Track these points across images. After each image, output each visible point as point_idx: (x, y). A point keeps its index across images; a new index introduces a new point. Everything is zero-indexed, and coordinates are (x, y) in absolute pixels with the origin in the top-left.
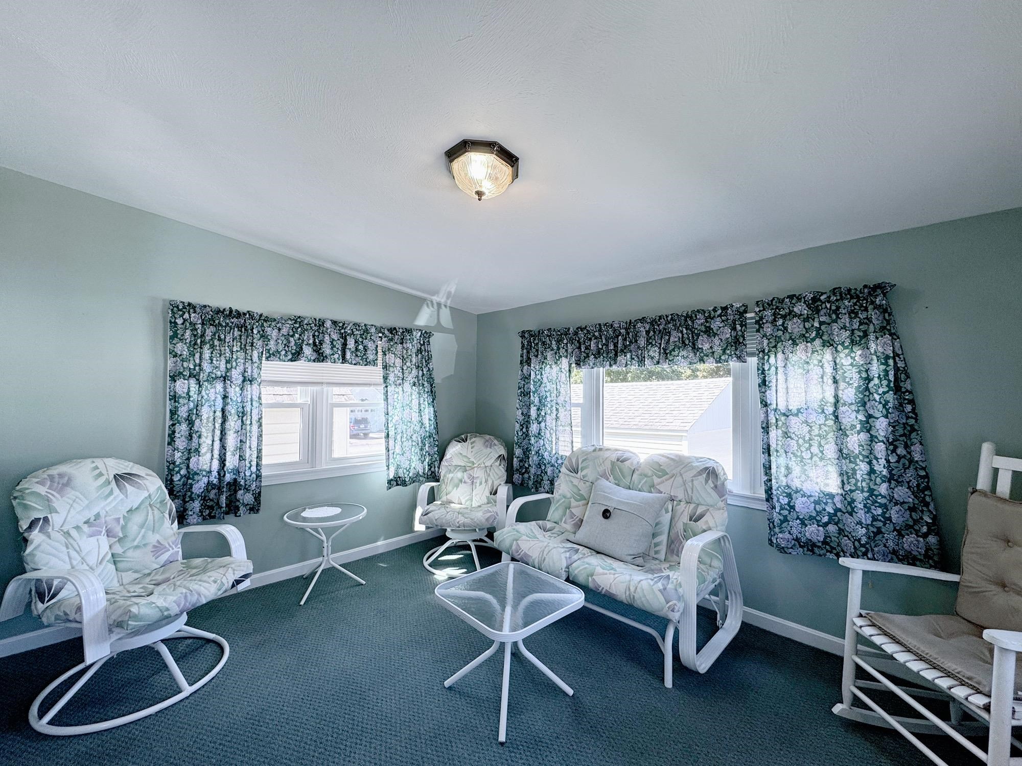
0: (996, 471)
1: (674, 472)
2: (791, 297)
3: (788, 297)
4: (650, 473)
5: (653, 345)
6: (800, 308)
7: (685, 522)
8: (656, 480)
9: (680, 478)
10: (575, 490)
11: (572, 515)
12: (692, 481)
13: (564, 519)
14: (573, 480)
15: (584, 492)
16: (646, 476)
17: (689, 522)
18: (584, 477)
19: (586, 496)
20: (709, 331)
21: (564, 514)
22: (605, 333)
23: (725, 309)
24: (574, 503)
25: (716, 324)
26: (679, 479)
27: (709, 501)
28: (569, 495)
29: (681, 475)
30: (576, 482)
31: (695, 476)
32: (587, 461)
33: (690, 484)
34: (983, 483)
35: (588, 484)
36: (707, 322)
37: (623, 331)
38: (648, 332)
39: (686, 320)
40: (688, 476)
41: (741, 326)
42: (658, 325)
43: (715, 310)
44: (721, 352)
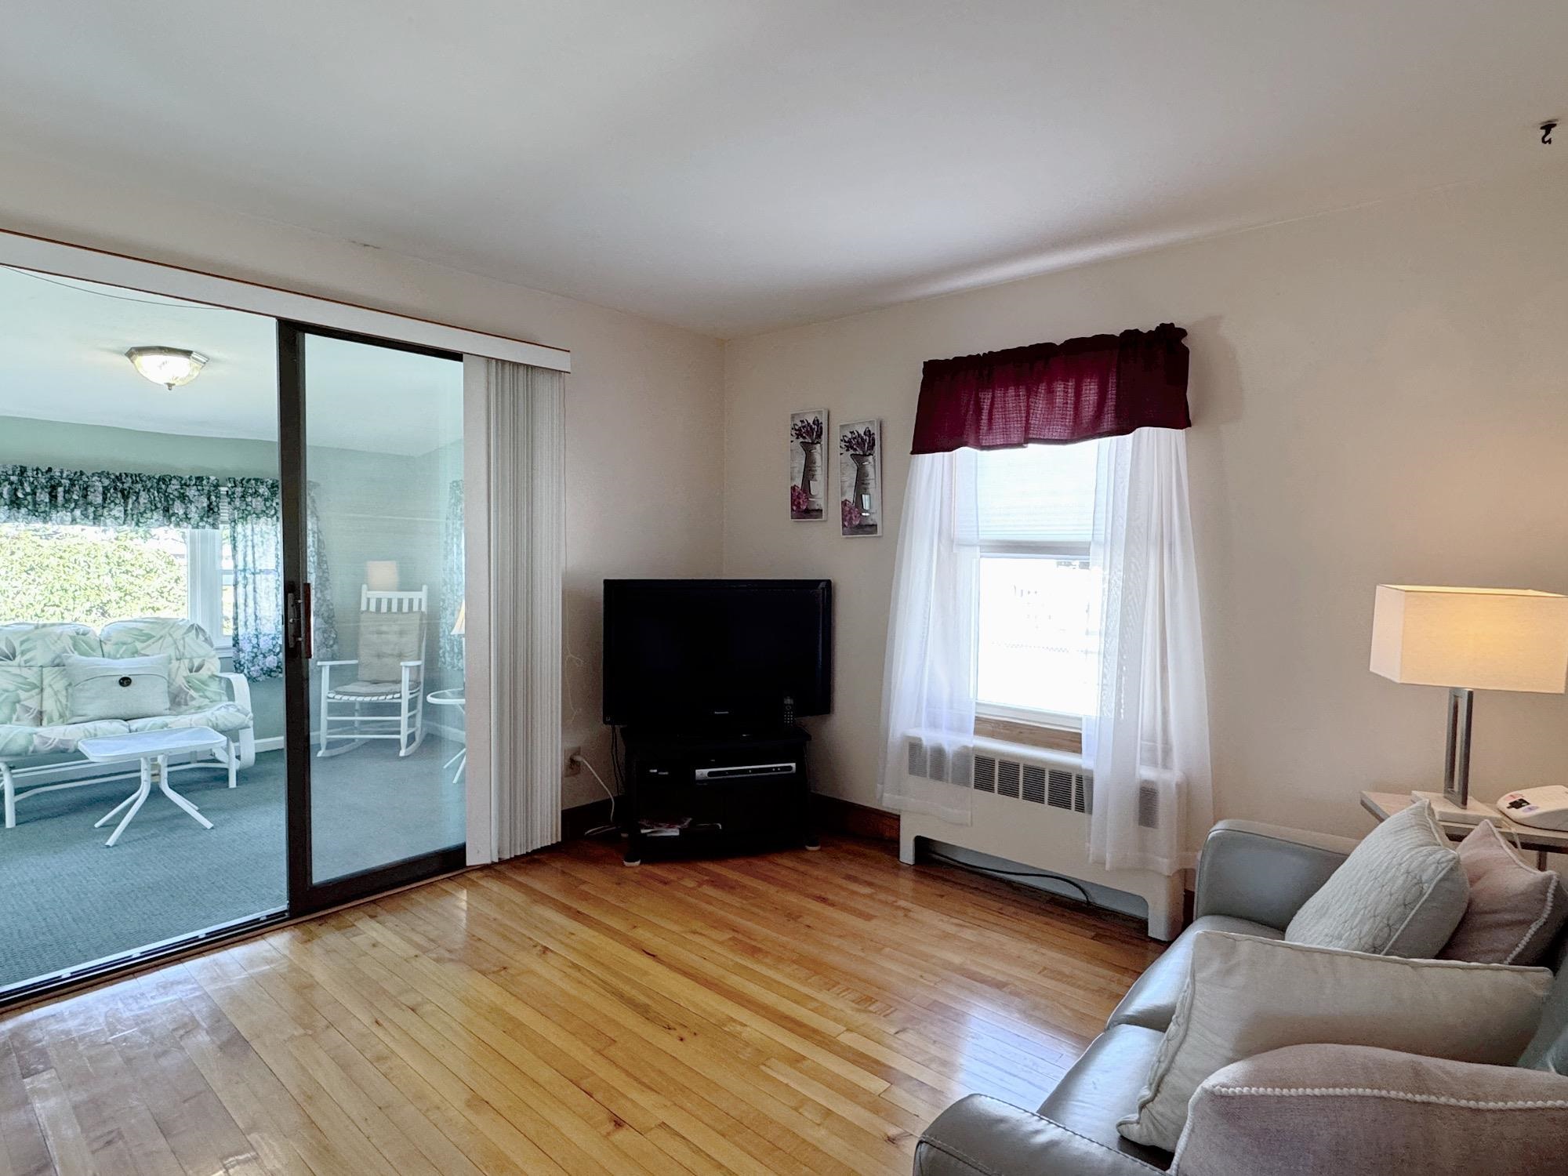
0: (369, 600)
1: (162, 633)
2: (256, 480)
3: (254, 479)
4: (130, 640)
5: (116, 504)
6: (262, 490)
7: (186, 675)
8: (139, 645)
9: (170, 638)
10: (20, 680)
11: (27, 709)
12: (183, 639)
13: (15, 717)
14: (9, 669)
15: (34, 679)
16: (124, 644)
17: (189, 674)
18: (26, 662)
19: (38, 683)
20: (183, 497)
21: (14, 710)
22: (32, 479)
23: (200, 479)
24: (23, 695)
25: (191, 492)
26: (169, 640)
27: (202, 652)
28: (11, 688)
29: (171, 635)
30: (17, 671)
31: (185, 633)
32: (31, 641)
33: (182, 642)
34: (363, 608)
35: (35, 669)
36: (182, 488)
37: (66, 482)
38: (106, 489)
39: (158, 484)
40: (178, 634)
41: (216, 497)
42: (123, 483)
43: (190, 479)
44: (199, 519)
